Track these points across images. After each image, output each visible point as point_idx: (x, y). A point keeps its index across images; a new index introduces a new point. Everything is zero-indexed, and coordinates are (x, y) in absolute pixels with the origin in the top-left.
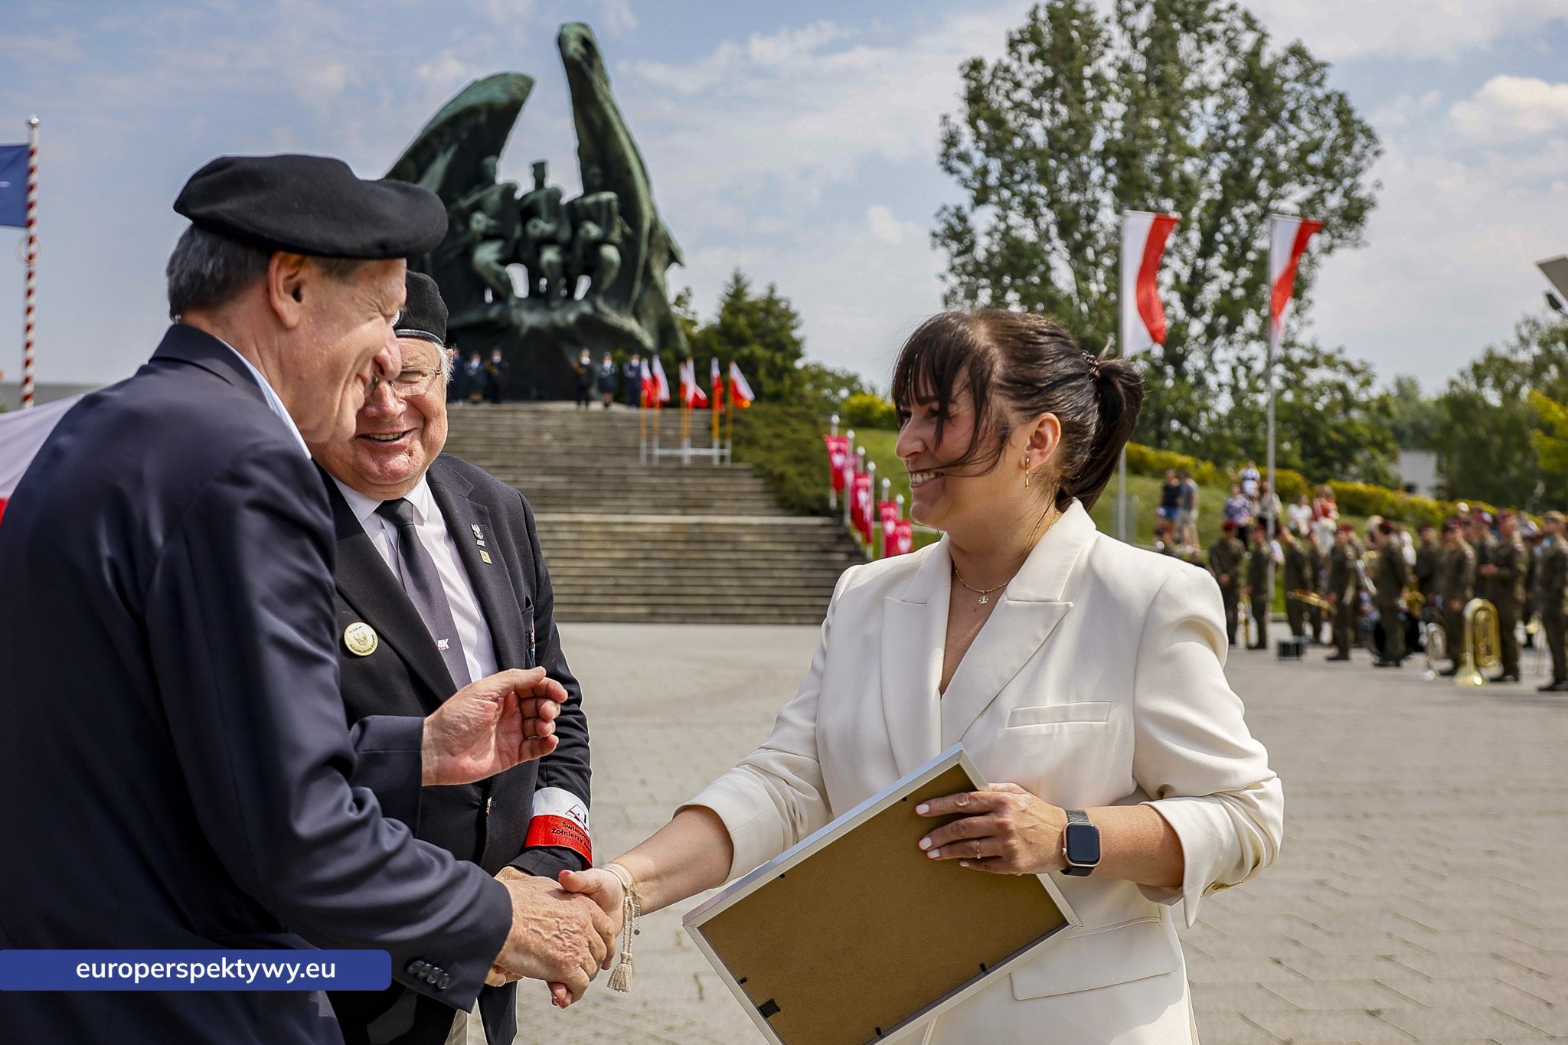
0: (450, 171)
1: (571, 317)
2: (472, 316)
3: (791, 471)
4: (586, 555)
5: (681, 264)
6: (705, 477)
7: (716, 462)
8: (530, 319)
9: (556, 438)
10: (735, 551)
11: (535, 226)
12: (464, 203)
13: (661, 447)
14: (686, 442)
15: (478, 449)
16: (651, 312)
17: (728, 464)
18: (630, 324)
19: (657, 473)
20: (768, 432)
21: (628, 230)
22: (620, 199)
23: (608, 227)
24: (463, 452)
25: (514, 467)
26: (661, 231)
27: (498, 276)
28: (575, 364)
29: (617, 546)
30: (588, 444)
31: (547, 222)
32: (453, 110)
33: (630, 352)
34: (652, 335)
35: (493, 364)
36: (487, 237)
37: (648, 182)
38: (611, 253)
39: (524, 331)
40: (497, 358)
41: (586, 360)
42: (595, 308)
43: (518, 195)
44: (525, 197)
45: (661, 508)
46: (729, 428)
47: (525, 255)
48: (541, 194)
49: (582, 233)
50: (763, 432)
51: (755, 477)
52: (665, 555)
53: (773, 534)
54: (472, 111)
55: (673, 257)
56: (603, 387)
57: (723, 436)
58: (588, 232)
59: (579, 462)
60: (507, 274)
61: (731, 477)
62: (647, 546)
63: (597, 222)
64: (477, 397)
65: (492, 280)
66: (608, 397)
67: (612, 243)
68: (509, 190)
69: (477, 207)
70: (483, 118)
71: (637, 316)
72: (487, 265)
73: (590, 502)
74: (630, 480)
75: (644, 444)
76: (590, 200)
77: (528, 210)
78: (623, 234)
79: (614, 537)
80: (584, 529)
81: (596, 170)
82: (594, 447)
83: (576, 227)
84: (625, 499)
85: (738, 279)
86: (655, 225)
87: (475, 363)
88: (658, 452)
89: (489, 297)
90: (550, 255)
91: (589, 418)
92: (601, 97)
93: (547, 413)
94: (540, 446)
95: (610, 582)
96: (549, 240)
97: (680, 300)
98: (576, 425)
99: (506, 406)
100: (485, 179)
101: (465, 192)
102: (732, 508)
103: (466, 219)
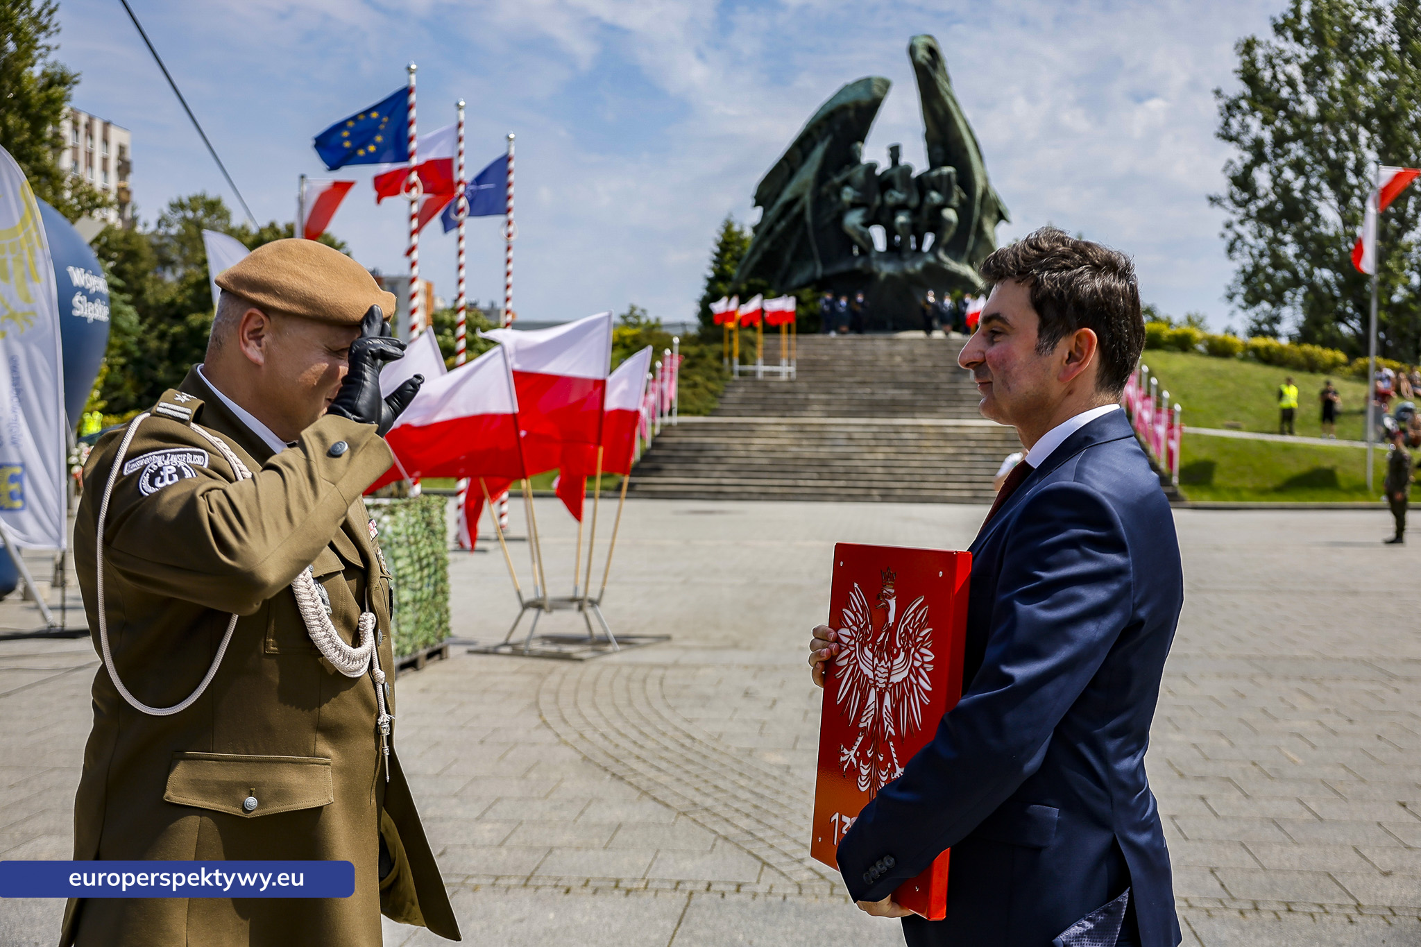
0: (827, 156)
1: (919, 266)
2: (843, 267)
4: (924, 451)
5: (1008, 221)
8: (886, 269)
9: (905, 360)
11: (891, 195)
12: (837, 180)
15: (844, 369)
18: (966, 270)
21: (964, 195)
22: (958, 172)
23: (947, 194)
24: (833, 371)
25: (872, 383)
26: (991, 194)
27: (862, 235)
28: (922, 302)
29: (948, 444)
30: (929, 364)
31: (900, 192)
32: (829, 108)
33: (965, 292)
35: (857, 303)
36: (854, 206)
37: (981, 157)
38: (950, 214)
39: (882, 276)
40: (860, 298)
41: (931, 299)
43: (878, 172)
44: (884, 173)
47: (884, 218)
48: (896, 172)
49: (927, 200)
52: (986, 451)
54: (843, 108)
55: (1001, 216)
56: (944, 320)
58: (932, 199)
59: (923, 379)
60: (869, 234)
62: (972, 444)
63: (938, 191)
64: (844, 329)
65: (858, 239)
66: (948, 327)
67: (951, 207)
68: (872, 167)
69: (847, 182)
70: (851, 114)
71: (971, 263)
72: (854, 227)
73: (930, 410)
74: (961, 392)
76: (935, 173)
77: (885, 183)
78: (960, 199)
79: (946, 437)
80: (923, 430)
81: (939, 150)
82: (934, 366)
83: (923, 194)
84: (956, 406)
86: (986, 193)
87: (843, 302)
89: (856, 251)
90: (902, 219)
91: (931, 344)
92: (943, 93)
93: (899, 340)
94: (892, 366)
95: (942, 471)
96: (901, 207)
98: (920, 350)
99: (867, 336)
100: (853, 160)
101: (838, 171)
103: (838, 192)
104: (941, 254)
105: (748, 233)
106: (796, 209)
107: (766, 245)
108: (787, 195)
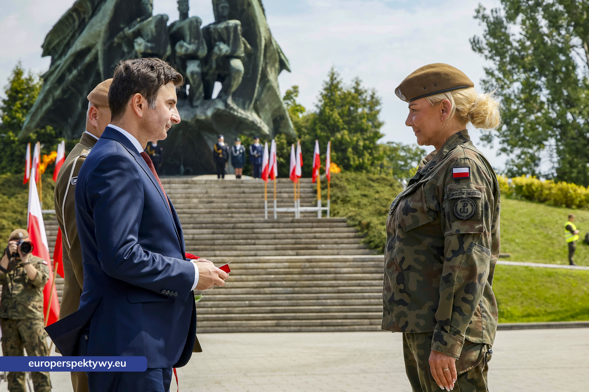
1: (209, 113)
3: (375, 221)
5: (289, 71)
6: (312, 227)
7: (320, 216)
9: (201, 202)
10: (335, 279)
11: (182, 46)
12: (129, 31)
13: (278, 207)
14: (297, 202)
16: (267, 106)
17: (328, 217)
18: (252, 116)
19: (276, 225)
20: (358, 193)
21: (249, 46)
22: (244, 25)
23: (235, 46)
26: (274, 45)
29: (250, 277)
30: (225, 205)
31: (190, 44)
34: (268, 124)
35: (152, 148)
36: (146, 56)
38: (237, 64)
40: (154, 144)
41: (222, 143)
42: (226, 105)
43: (169, 23)
44: (173, 25)
45: (279, 250)
46: (329, 191)
48: (185, 23)
49: (216, 50)
50: (353, 193)
51: (348, 226)
52: (286, 283)
53: (362, 267)
56: (236, 163)
57: (324, 197)
58: (220, 50)
59: (219, 219)
61: (330, 227)
62: (272, 277)
66: (239, 171)
67: (238, 57)
68: (163, 19)
71: (257, 110)
73: (229, 247)
74: (256, 230)
75: (266, 204)
76: (221, 26)
77: (175, 35)
78: (246, 50)
81: (225, 4)
82: (230, 207)
83: (211, 46)
85: (332, 79)
86: (269, 42)
88: (276, 209)
90: (193, 67)
93: (195, 183)
94: (190, 208)
97: (289, 96)
98: (215, 191)
100: (144, 13)
102: (332, 249)
103: (130, 43)
104: (230, 101)
105: (37, 81)
106: (88, 59)
107: (58, 93)
108: (78, 45)
